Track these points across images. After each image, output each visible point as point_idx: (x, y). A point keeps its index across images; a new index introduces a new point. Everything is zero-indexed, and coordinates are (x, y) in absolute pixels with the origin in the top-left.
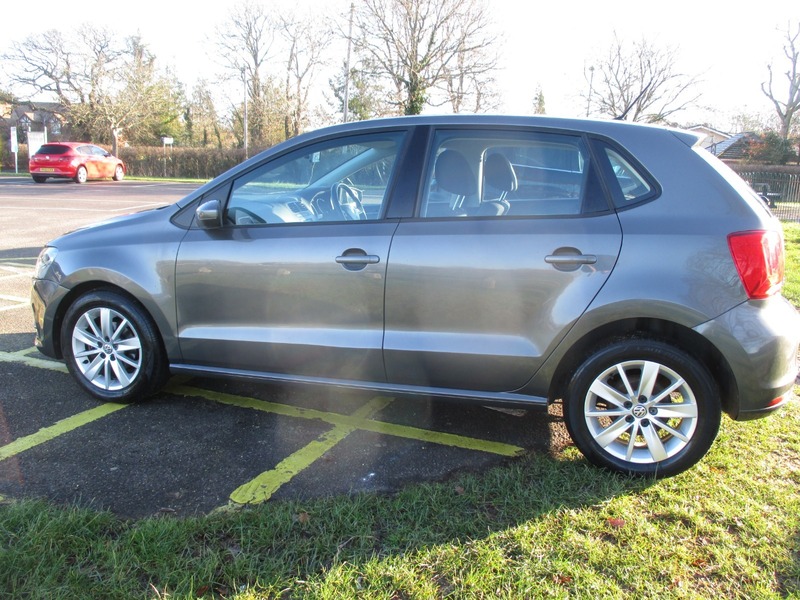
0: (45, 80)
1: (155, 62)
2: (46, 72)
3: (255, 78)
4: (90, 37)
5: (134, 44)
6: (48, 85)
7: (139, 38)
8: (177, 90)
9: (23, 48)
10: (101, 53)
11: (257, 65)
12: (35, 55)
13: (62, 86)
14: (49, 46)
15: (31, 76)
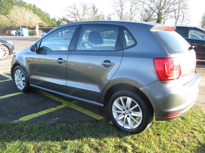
0: (73, 15)
1: (98, 10)
2: (73, 14)
3: (121, 13)
4: (83, 5)
5: (93, 6)
6: (73, 17)
7: (94, 5)
8: (103, 17)
9: (68, 8)
10: (85, 9)
11: (122, 10)
12: (70, 10)
13: (76, 17)
14: (74, 7)
15: (69, 15)
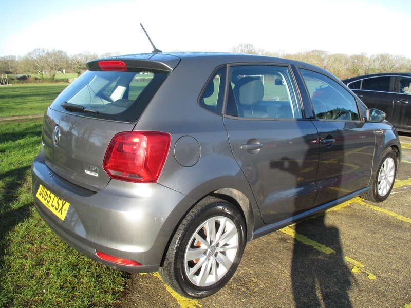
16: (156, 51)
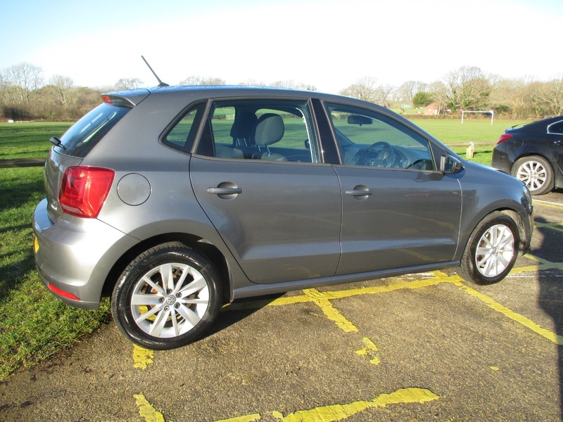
16: (162, 84)
